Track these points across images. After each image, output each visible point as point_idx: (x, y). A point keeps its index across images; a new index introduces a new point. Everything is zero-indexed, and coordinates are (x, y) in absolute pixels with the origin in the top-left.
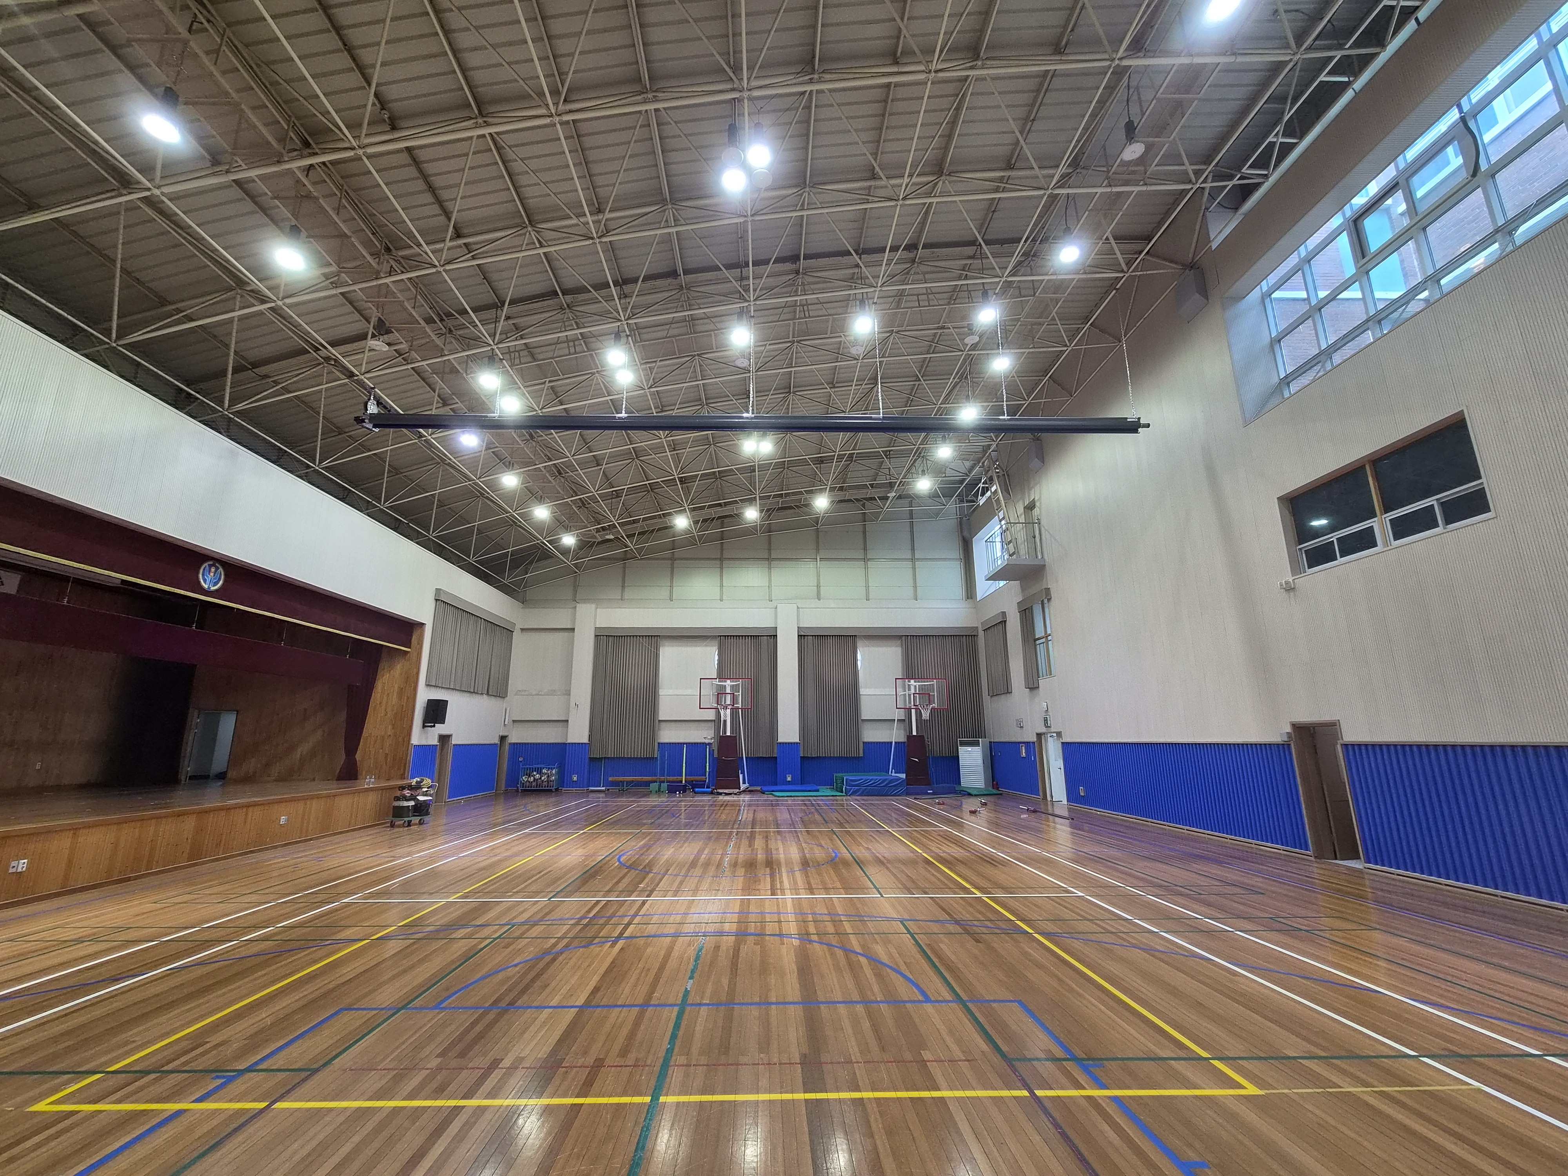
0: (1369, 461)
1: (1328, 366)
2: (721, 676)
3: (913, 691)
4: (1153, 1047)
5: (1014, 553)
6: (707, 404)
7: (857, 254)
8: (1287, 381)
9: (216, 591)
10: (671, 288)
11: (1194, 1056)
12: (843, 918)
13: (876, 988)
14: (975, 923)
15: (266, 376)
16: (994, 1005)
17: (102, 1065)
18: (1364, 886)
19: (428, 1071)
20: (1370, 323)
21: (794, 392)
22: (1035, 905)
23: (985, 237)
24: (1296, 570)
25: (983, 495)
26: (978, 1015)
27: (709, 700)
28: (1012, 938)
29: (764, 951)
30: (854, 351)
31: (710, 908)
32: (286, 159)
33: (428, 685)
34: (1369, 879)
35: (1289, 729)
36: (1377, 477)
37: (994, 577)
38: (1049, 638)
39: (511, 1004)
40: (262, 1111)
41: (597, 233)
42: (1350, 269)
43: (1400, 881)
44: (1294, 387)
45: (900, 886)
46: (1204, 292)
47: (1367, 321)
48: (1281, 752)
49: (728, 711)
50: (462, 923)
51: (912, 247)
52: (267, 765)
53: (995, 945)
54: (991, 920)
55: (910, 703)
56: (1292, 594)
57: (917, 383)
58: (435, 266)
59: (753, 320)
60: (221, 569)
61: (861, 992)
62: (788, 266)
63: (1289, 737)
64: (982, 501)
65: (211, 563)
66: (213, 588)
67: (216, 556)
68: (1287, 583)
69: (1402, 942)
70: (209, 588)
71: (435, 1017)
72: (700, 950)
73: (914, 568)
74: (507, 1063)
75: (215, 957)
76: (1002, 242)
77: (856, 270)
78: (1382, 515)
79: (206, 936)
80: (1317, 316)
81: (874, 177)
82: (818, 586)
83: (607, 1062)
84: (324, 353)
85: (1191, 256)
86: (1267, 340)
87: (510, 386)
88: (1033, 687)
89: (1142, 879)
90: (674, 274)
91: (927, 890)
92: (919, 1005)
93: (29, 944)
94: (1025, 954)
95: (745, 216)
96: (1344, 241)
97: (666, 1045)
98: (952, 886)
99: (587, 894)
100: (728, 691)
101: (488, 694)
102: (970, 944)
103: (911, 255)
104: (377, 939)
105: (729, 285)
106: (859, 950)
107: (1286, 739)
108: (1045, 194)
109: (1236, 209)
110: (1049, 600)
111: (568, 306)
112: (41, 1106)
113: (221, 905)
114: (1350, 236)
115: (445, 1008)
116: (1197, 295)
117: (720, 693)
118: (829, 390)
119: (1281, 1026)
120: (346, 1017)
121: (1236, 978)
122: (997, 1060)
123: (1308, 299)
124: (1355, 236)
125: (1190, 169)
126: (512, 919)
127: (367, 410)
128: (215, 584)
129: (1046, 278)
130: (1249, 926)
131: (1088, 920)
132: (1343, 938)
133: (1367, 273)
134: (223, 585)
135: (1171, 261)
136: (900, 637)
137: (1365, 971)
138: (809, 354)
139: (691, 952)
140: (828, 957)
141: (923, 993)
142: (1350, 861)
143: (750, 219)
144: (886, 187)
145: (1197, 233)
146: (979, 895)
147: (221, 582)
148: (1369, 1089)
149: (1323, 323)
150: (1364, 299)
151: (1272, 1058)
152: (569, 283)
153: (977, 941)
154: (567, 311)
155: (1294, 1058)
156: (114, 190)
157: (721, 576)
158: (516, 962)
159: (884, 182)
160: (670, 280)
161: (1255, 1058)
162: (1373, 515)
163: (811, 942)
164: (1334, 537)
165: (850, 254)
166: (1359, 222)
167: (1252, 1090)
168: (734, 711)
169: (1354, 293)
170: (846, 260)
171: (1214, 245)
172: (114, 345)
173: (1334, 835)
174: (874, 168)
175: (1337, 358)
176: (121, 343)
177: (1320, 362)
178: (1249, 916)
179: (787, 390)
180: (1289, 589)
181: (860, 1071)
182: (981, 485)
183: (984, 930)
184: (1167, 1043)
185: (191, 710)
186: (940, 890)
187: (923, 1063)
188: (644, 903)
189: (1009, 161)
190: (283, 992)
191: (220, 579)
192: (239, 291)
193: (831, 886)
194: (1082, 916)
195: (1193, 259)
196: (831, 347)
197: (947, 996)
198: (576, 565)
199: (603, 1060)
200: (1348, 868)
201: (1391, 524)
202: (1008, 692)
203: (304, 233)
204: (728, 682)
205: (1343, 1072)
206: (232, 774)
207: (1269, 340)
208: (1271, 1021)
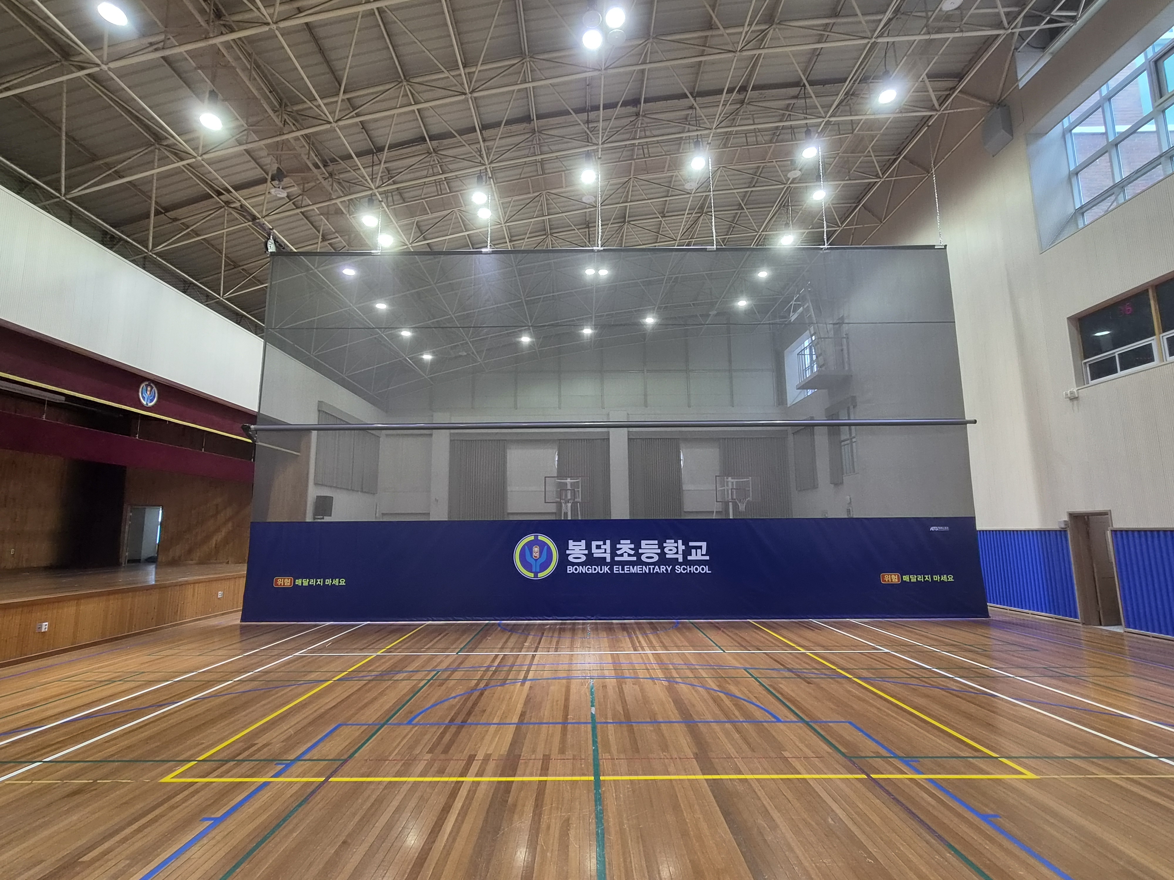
0: (1152, 286)
1: (1121, 200)
2: (561, 475)
3: (730, 487)
4: (955, 750)
5: (824, 365)
6: (551, 234)
7: (693, 97)
8: (1082, 211)
9: (153, 406)
10: (525, 131)
11: (986, 756)
12: (697, 667)
13: (737, 713)
14: (805, 671)
15: (175, 220)
16: (830, 724)
17: (192, 755)
18: (1123, 645)
19: (426, 762)
20: (1163, 159)
21: (629, 222)
22: (850, 658)
23: (809, 79)
24: (1080, 380)
25: (794, 311)
26: (819, 730)
27: (552, 496)
28: (835, 681)
29: (642, 690)
30: (688, 187)
31: (588, 660)
32: (212, 36)
33: (316, 484)
34: (1128, 641)
35: (1066, 518)
36: (1160, 301)
37: (803, 387)
38: (854, 440)
39: (464, 722)
40: (323, 783)
41: (469, 89)
42: (1148, 107)
43: (1154, 642)
44: (1088, 217)
45: (737, 645)
46: (1010, 129)
47: (1161, 156)
48: (1059, 537)
49: (569, 505)
50: (397, 669)
51: (743, 89)
52: (190, 551)
53: (823, 686)
54: (816, 669)
55: (728, 497)
56: (1075, 402)
57: (740, 211)
58: (330, 123)
59: (599, 161)
60: (154, 388)
61: (726, 715)
62: (631, 109)
63: (1066, 525)
64: (793, 317)
65: (147, 383)
66: (150, 404)
67: (152, 378)
68: (1071, 393)
69: (1152, 685)
70: (147, 404)
71: (411, 730)
72: (592, 688)
73: (731, 378)
74: (480, 756)
75: (224, 690)
76: (823, 82)
77: (690, 112)
78: (1160, 333)
79: (207, 677)
80: (1114, 151)
81: (710, 26)
82: (645, 395)
83: (552, 757)
84: (226, 197)
85: (999, 93)
86: (1065, 173)
87: (386, 225)
88: (837, 482)
89: (936, 640)
90: (527, 119)
91: (760, 648)
92: (773, 724)
93: (74, 684)
94: (849, 692)
95: (600, 70)
96: (1144, 80)
97: (591, 748)
98: (780, 645)
99: (485, 650)
100: (569, 487)
101: (362, 492)
102: (804, 685)
103: (742, 97)
104: (338, 680)
105: (577, 127)
106: (716, 688)
107: (1063, 526)
108: (869, 42)
109: (1044, 48)
110: (854, 407)
111: (433, 149)
112: (168, 779)
113: (201, 657)
114: (1150, 75)
115: (416, 725)
116: (1003, 131)
117: (562, 489)
118: (661, 219)
119: (1053, 738)
120: (345, 731)
121: (1017, 708)
122: (839, 756)
123: (1106, 134)
124: (1154, 76)
125: (1002, 11)
126: (436, 666)
127: (267, 249)
128: (152, 401)
129: (864, 117)
130: (1026, 673)
131: (896, 669)
132: (1103, 682)
133: (1163, 111)
134: (157, 401)
135: (979, 98)
136: (719, 439)
137: (1120, 704)
138: (643, 187)
139: (585, 690)
140: (694, 692)
141: (774, 717)
142: (1113, 627)
143: (603, 72)
144: (722, 35)
145: (1005, 74)
146: (803, 651)
147: (155, 400)
148: (1118, 776)
149: (1118, 156)
150: (1157, 132)
151: (1045, 757)
152: (435, 130)
153: (809, 683)
154: (434, 155)
155: (1063, 758)
156: (57, 62)
157: (560, 388)
158: (453, 695)
159: (722, 31)
160: (525, 125)
161: (1033, 758)
162: (1153, 334)
163: (677, 683)
164: (1117, 352)
165: (687, 97)
166: (1158, 63)
167: (1030, 775)
168: (574, 504)
169: (1150, 127)
170: (684, 102)
171: (1021, 86)
172: (64, 198)
173: (1100, 606)
174: (711, 17)
175: (1130, 191)
176: (68, 197)
177: (1113, 194)
178: (1025, 666)
179: (623, 220)
180: (1073, 399)
181: (740, 763)
182: (793, 303)
183: (812, 675)
184: (965, 748)
185: (125, 506)
186: (769, 647)
187: (786, 759)
188: (534, 656)
189: (834, 9)
190: (289, 713)
191: (154, 397)
192: (157, 146)
193: (681, 645)
194: (889, 666)
195: (1000, 97)
196: (662, 180)
197: (794, 719)
198: (431, 378)
199: (549, 756)
200: (1109, 631)
201: (1168, 342)
202: (815, 487)
203: (220, 96)
204: (569, 480)
205: (1099, 765)
206: (162, 558)
207: (1067, 172)
208: (1044, 734)
